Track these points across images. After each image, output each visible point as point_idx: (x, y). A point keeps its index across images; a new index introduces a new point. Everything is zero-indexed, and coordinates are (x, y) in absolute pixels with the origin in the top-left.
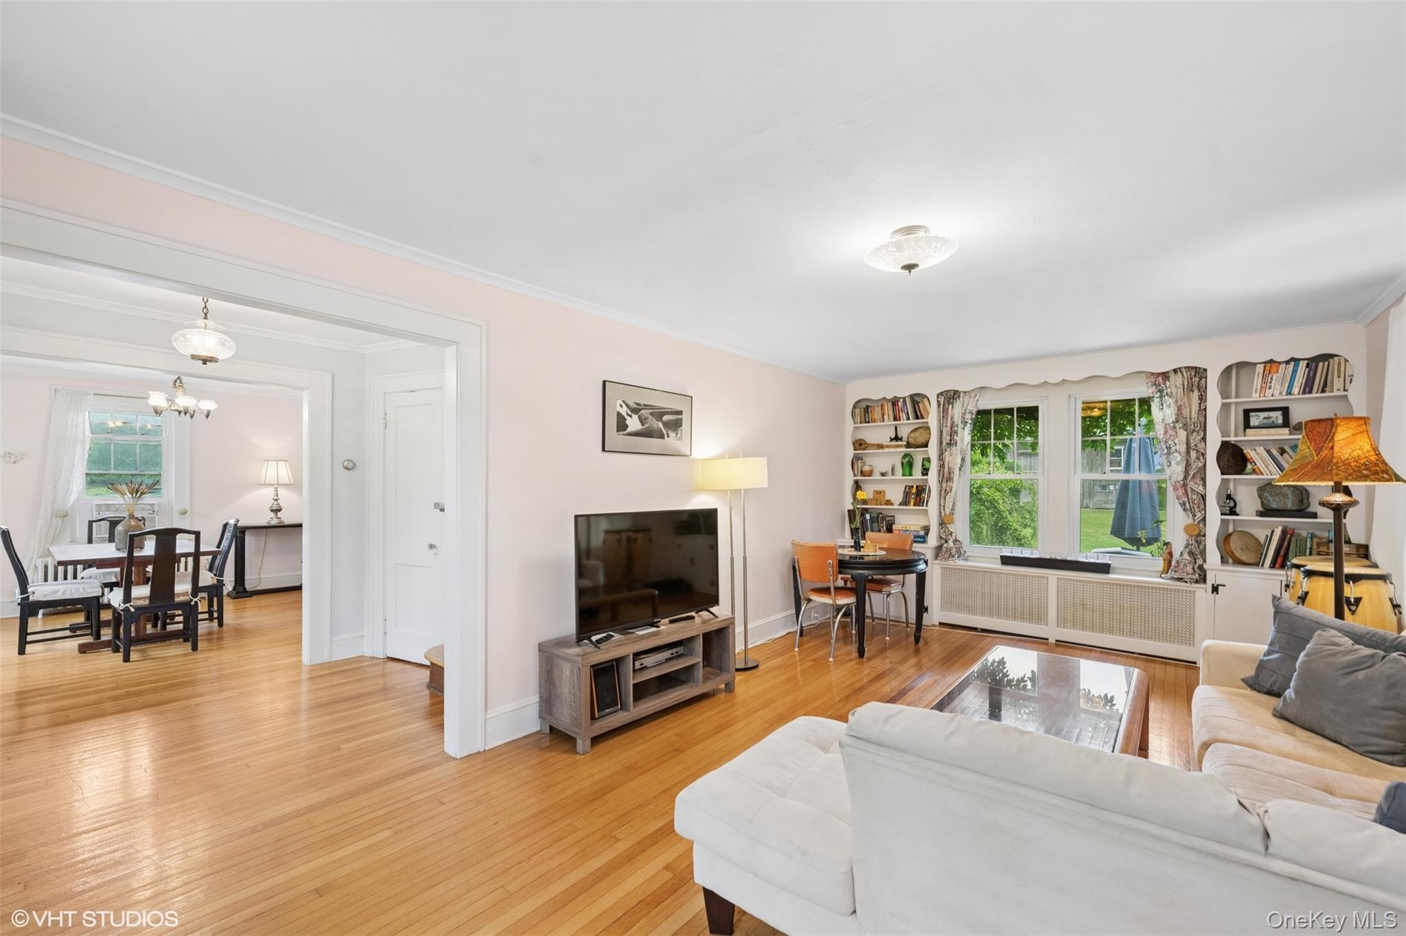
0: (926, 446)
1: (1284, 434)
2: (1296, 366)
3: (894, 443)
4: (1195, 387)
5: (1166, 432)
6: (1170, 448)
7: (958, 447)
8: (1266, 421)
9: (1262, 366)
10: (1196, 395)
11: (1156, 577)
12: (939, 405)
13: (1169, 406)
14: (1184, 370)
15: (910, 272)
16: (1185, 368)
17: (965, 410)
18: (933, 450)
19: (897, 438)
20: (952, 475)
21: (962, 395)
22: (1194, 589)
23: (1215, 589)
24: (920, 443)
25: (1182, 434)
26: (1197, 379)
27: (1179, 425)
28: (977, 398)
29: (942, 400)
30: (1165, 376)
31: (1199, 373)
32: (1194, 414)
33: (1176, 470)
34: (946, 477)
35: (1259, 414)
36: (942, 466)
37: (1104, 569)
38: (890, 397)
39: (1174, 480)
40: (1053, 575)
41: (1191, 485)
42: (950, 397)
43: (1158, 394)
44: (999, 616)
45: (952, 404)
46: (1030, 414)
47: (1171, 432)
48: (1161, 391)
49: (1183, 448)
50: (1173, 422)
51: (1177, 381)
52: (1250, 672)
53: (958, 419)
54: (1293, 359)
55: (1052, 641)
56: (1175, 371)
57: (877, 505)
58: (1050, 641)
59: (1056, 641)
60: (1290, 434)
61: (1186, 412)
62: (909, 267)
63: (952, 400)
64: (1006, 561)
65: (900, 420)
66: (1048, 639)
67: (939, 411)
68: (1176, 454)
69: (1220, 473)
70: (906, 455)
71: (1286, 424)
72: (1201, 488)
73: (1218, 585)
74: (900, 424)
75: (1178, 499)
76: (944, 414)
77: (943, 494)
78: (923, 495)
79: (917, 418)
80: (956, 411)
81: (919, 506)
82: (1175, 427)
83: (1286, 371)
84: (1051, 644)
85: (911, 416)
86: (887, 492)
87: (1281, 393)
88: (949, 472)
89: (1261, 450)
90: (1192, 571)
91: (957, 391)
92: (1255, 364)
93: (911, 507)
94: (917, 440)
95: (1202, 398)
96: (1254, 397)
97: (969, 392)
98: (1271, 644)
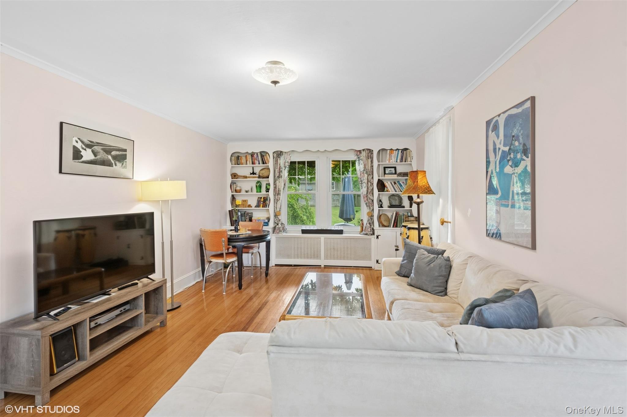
0: (268, 177)
1: (395, 177)
2: (398, 152)
3: (252, 176)
4: (369, 157)
5: (361, 175)
6: (362, 181)
7: (283, 178)
8: (390, 172)
9: (389, 150)
10: (370, 160)
11: (358, 234)
12: (274, 158)
13: (361, 164)
14: (366, 150)
15: (275, 85)
16: (367, 149)
17: (285, 161)
18: (271, 180)
19: (253, 173)
20: (280, 192)
21: (284, 153)
22: (371, 238)
23: (377, 237)
24: (265, 176)
25: (366, 175)
26: (370, 154)
27: (365, 172)
28: (290, 156)
29: (275, 155)
30: (360, 151)
31: (370, 151)
32: (369, 168)
33: (364, 191)
34: (277, 193)
35: (388, 169)
36: (275, 188)
37: (340, 232)
38: (250, 152)
39: (363, 194)
40: (323, 236)
41: (369, 196)
42: (279, 154)
43: (358, 159)
44: (301, 258)
45: (280, 157)
46: (312, 164)
47: (362, 175)
48: (359, 158)
49: (366, 181)
50: (363, 171)
51: (364, 154)
52: (397, 269)
53: (282, 165)
54: (398, 149)
55: (323, 266)
56: (363, 150)
57: (244, 207)
58: (322, 266)
59: (324, 266)
60: (397, 177)
61: (367, 167)
62: (275, 83)
63: (279, 156)
64: (304, 232)
65: (255, 164)
66: (321, 266)
67: (274, 161)
68: (364, 184)
69: (378, 191)
70: (258, 182)
71: (395, 173)
72: (372, 197)
73: (378, 235)
74: (255, 166)
75: (365, 202)
76: (276, 162)
77: (276, 201)
78: (267, 202)
79: (264, 164)
80: (281, 161)
81: (265, 207)
82: (363, 173)
83: (395, 153)
84: (323, 267)
85: (260, 162)
86: (248, 201)
87: (394, 161)
88: (279, 191)
89: (389, 183)
90: (370, 231)
91: (282, 152)
92: (387, 150)
93: (261, 208)
94: (263, 174)
95: (372, 162)
96: (387, 163)
97: (287, 152)
98: (404, 257)
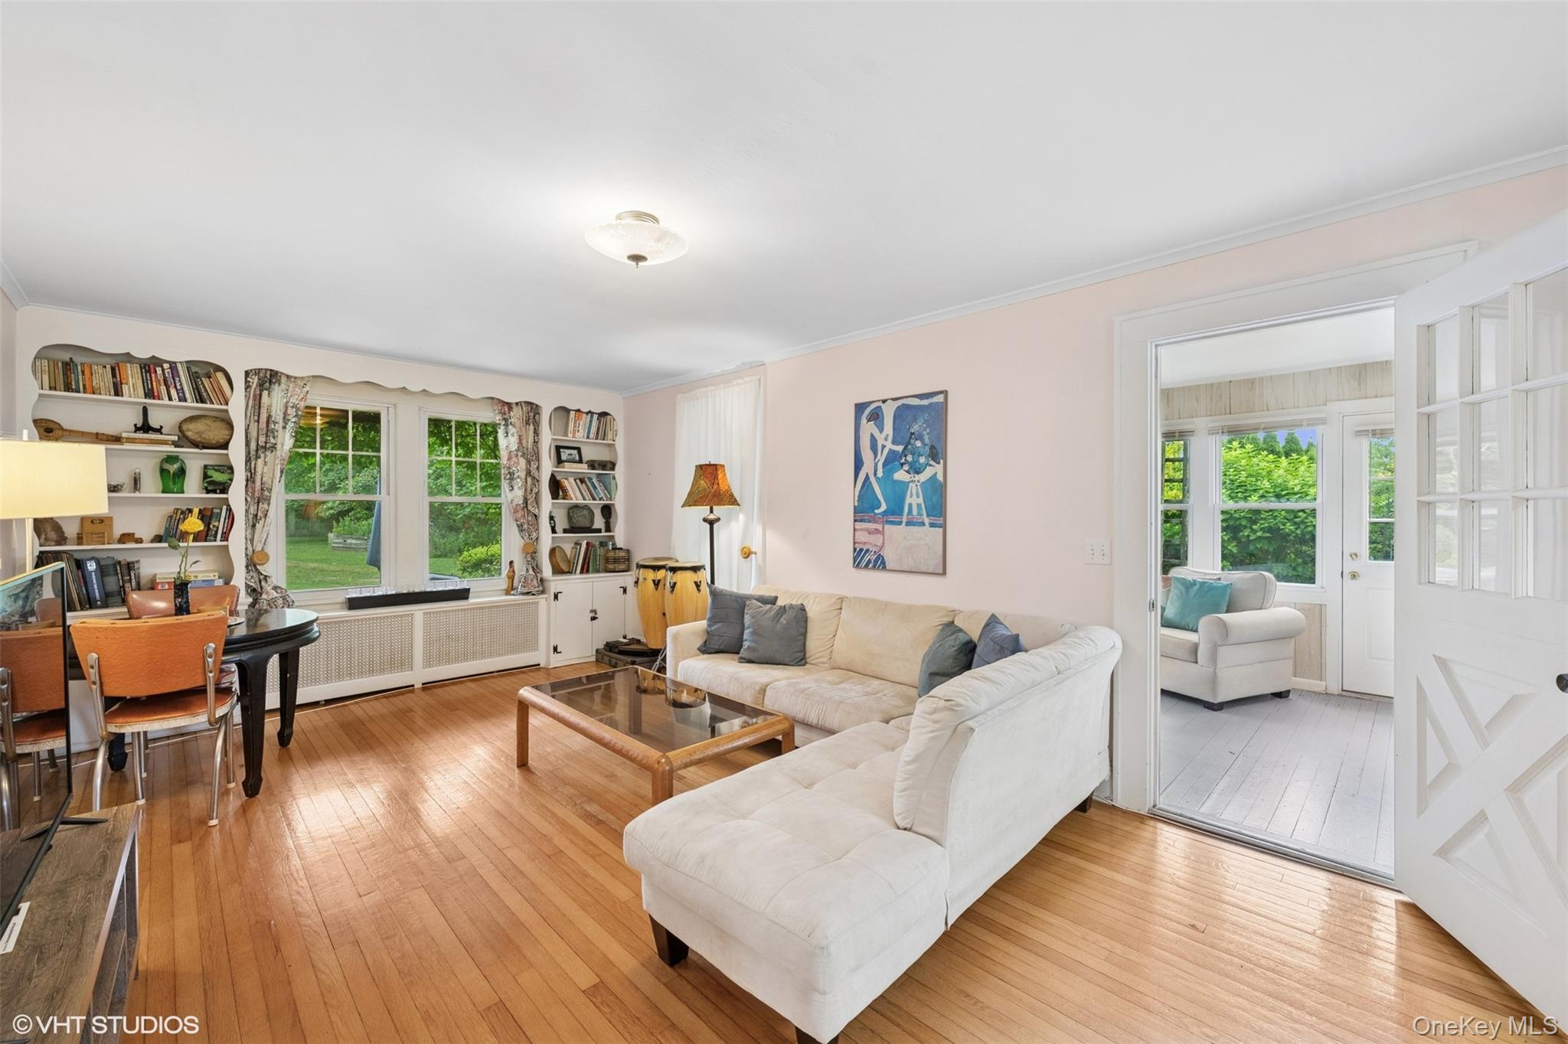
0: (225, 446)
1: (583, 468)
2: (592, 417)
3: (140, 435)
4: (531, 421)
5: (509, 459)
6: (514, 474)
7: (279, 453)
8: (570, 457)
9: (574, 412)
10: (532, 427)
11: (500, 595)
12: (248, 387)
13: (513, 435)
14: (523, 404)
15: (637, 264)
16: (525, 402)
17: (287, 402)
18: (236, 453)
19: (145, 427)
20: (266, 493)
21: (284, 379)
22: (538, 600)
23: (556, 597)
24: (214, 442)
25: (523, 462)
26: (532, 414)
27: (520, 454)
28: (306, 389)
29: (254, 381)
30: (509, 405)
31: (533, 409)
32: (530, 446)
33: (518, 494)
34: (258, 497)
35: (566, 450)
36: (250, 480)
37: (462, 594)
38: (143, 354)
39: (514, 504)
40: (418, 611)
41: (530, 507)
42: (269, 378)
43: (503, 423)
44: (351, 675)
45: (268, 389)
46: (370, 421)
47: (515, 459)
48: (506, 420)
49: (523, 474)
50: (516, 451)
51: (517, 415)
53: (277, 414)
54: (590, 412)
55: (418, 685)
56: (517, 404)
57: (104, 544)
58: (416, 687)
59: (423, 684)
60: (588, 469)
61: (524, 442)
62: (637, 258)
63: (267, 384)
64: (354, 604)
66: (413, 686)
67: (247, 398)
68: (518, 480)
69: (550, 498)
70: (171, 459)
71: (581, 461)
72: (537, 510)
73: (558, 593)
74: (151, 405)
75: (516, 521)
76: (256, 405)
77: (253, 522)
78: (216, 524)
79: (203, 401)
80: (275, 400)
81: (206, 541)
82: (517, 455)
83: (585, 419)
84: (419, 688)
85: (188, 396)
86: (114, 518)
87: (583, 436)
88: (262, 489)
89: (572, 480)
90: (537, 585)
91: (277, 372)
92: (571, 410)
93: (191, 544)
94: (203, 436)
95: (536, 433)
96: (569, 439)
97: (295, 378)
